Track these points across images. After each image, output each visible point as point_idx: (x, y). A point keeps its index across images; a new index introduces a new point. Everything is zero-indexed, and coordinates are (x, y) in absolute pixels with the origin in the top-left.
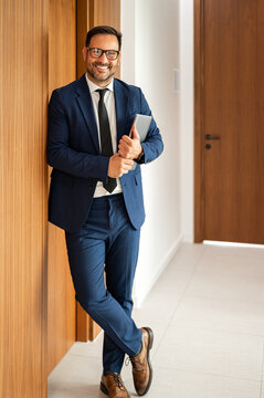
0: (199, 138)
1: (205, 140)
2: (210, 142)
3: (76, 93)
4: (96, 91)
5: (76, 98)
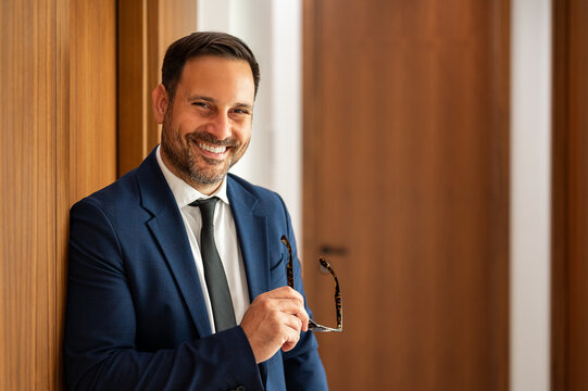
3: (145, 209)
4: (192, 205)
5: (146, 224)
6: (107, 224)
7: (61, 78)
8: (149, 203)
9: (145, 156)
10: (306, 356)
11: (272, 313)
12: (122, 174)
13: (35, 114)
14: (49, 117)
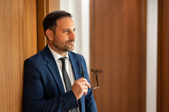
3: (46, 61)
4: (59, 59)
5: (46, 65)
6: (35, 65)
7: (21, 24)
8: (47, 59)
9: (45, 46)
10: (90, 99)
11: (79, 85)
12: (39, 51)
13: (14, 34)
14: (17, 35)
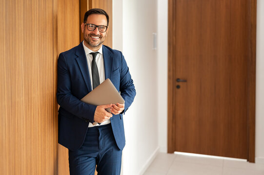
0: (171, 81)
1: (176, 83)
2: (180, 84)
3: (76, 55)
5: (75, 59)
